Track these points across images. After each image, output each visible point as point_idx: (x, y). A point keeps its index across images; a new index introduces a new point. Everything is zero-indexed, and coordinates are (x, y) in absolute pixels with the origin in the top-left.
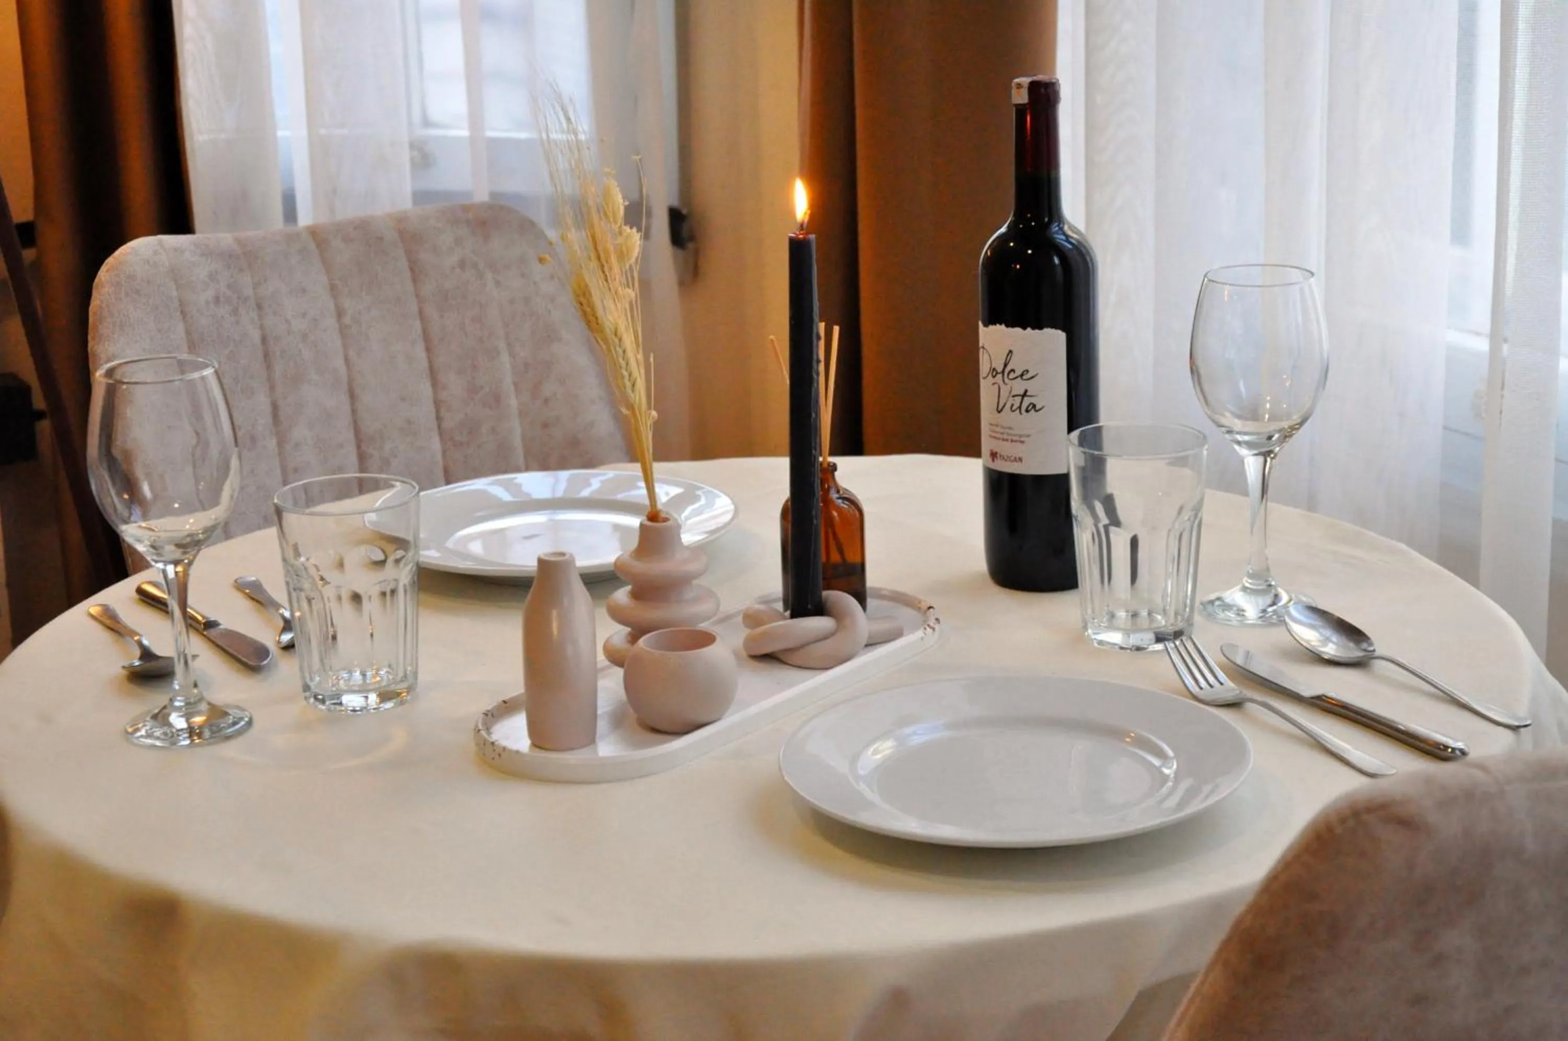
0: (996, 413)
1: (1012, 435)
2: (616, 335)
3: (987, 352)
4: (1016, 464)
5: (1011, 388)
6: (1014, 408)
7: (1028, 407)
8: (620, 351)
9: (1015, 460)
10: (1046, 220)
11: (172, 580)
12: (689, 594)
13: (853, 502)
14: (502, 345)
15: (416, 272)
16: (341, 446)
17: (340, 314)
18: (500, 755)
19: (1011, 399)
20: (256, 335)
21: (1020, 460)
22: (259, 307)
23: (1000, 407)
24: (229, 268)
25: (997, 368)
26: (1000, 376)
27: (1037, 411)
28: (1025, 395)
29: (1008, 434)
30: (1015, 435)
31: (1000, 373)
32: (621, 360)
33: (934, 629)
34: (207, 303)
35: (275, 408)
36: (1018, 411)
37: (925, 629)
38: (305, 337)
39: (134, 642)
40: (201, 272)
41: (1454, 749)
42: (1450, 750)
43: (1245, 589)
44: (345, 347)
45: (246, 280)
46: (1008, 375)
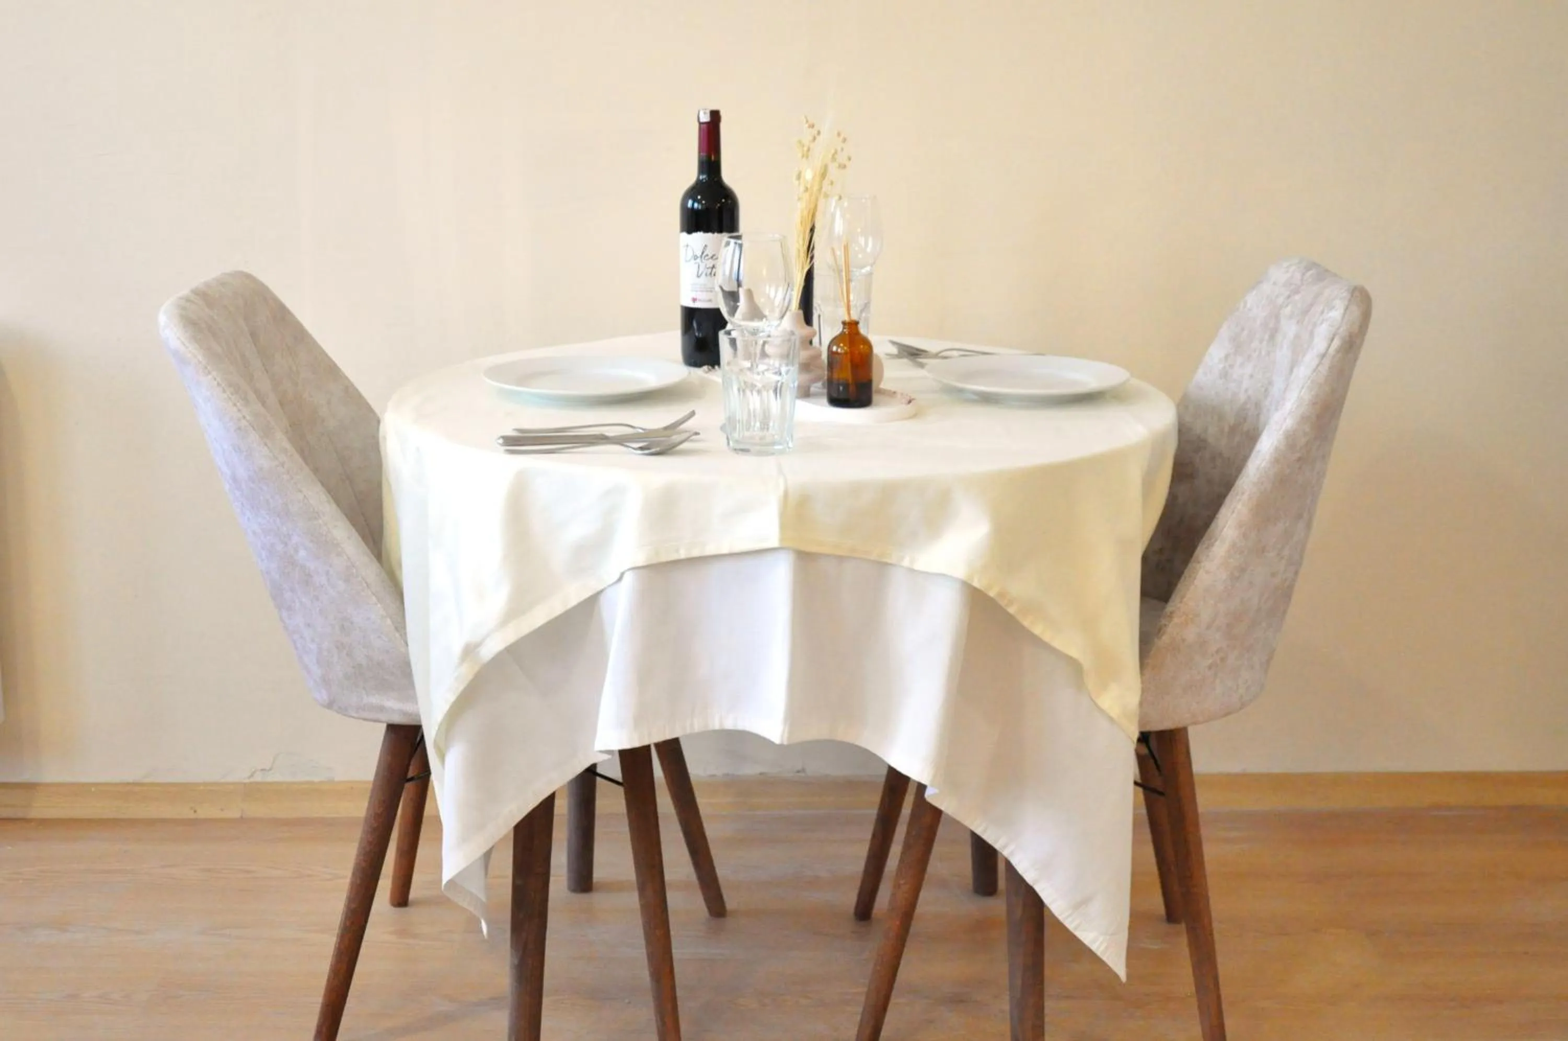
21: (710, 300)
46: (705, 257)
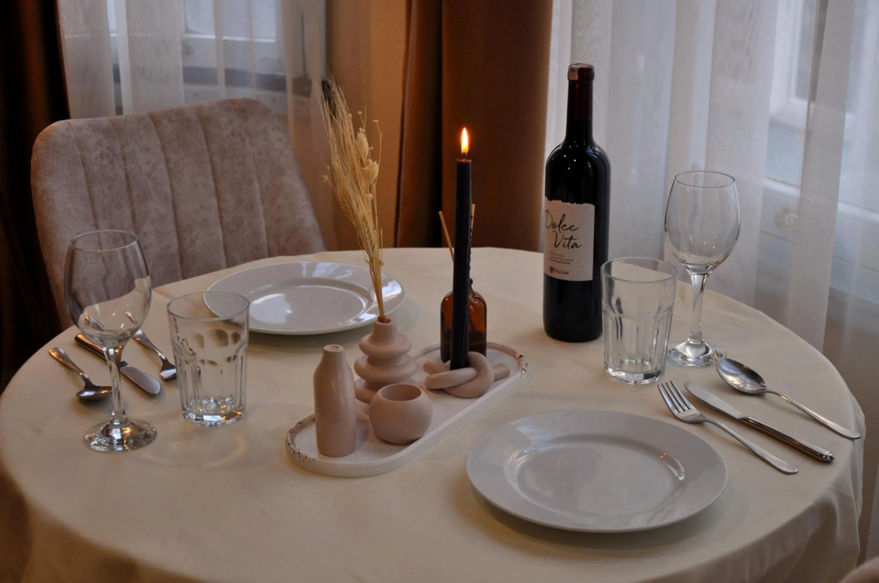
0: (554, 247)
1: (563, 259)
2: (364, 221)
3: (550, 214)
4: (564, 275)
5: (564, 234)
6: (565, 245)
7: (573, 245)
8: (366, 230)
9: (564, 273)
10: (585, 144)
11: (112, 356)
12: (401, 362)
13: (481, 300)
14: (255, 178)
15: (208, 138)
16: (169, 234)
17: (167, 161)
18: (304, 461)
19: (563, 240)
20: (122, 174)
21: (567, 273)
22: (124, 159)
23: (557, 243)
24: (108, 138)
25: (556, 223)
26: (557, 228)
27: (577, 247)
28: (571, 238)
29: (561, 259)
30: (565, 260)
31: (557, 226)
32: (366, 235)
33: (525, 370)
34: (96, 158)
35: (133, 216)
36: (567, 247)
37: (522, 371)
38: (149, 174)
39: (80, 377)
40: (92, 142)
41: (826, 456)
42: (824, 456)
43: (688, 344)
44: (170, 180)
45: (117, 145)
46: (562, 227)
